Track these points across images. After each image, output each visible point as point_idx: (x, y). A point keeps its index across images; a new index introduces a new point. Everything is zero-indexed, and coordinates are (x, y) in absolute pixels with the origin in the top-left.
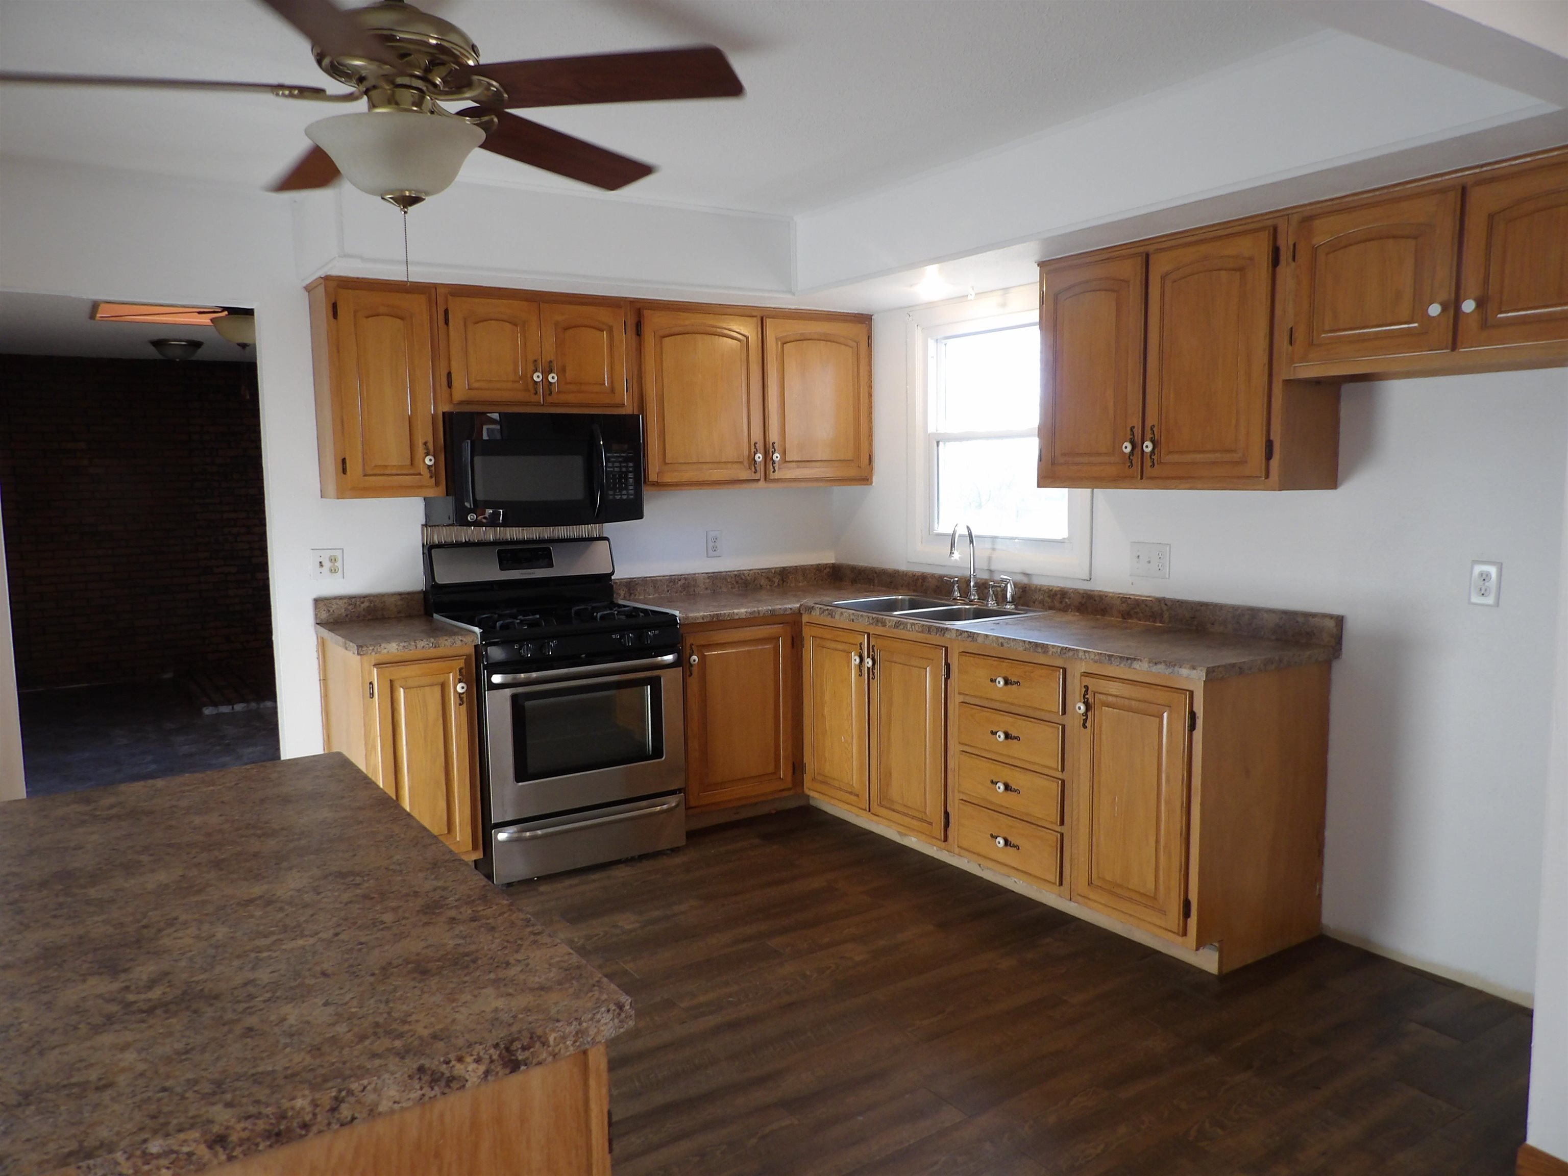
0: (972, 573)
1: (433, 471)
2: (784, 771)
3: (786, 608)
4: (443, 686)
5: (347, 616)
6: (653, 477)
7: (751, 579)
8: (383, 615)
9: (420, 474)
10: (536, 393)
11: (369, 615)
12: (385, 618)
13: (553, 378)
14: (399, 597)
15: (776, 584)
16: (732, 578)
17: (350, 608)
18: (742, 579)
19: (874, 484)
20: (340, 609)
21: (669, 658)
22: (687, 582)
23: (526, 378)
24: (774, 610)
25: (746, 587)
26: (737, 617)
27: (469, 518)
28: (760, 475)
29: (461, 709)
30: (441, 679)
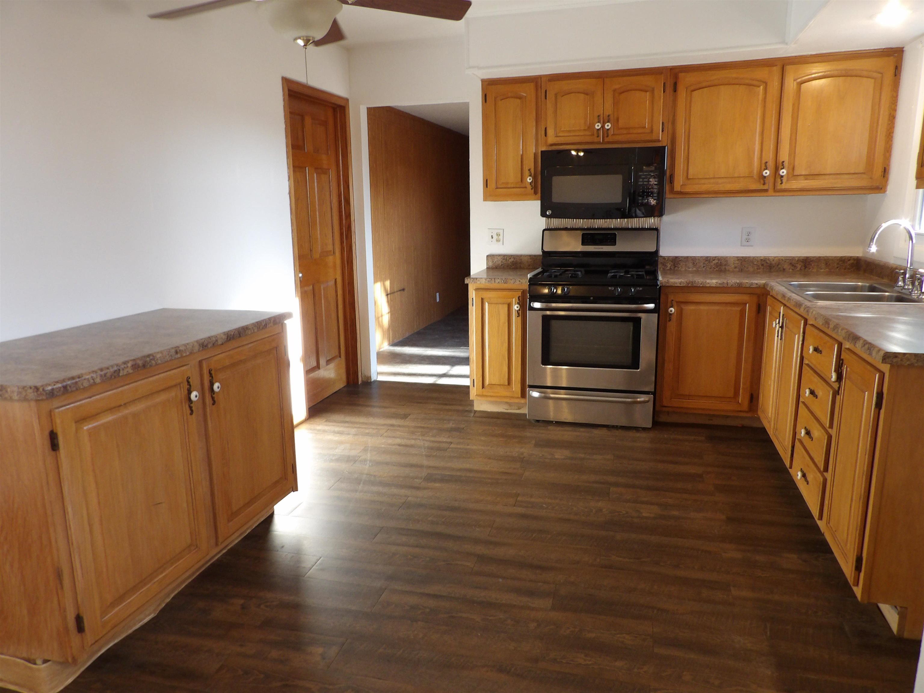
0: (909, 266)
1: (534, 185)
2: (743, 398)
3: (752, 283)
4: (509, 306)
5: (502, 265)
6: (677, 187)
7: (775, 264)
8: (520, 266)
9: (526, 187)
10: (598, 136)
11: (513, 265)
12: (521, 268)
13: (608, 126)
14: (529, 257)
15: (798, 269)
16: (758, 261)
17: (504, 261)
18: (767, 263)
19: (887, 192)
20: (499, 261)
21: (651, 306)
22: (719, 262)
23: (590, 127)
24: (741, 283)
25: (770, 269)
26: (708, 285)
27: (548, 213)
28: (769, 185)
29: (518, 319)
30: (509, 301)
